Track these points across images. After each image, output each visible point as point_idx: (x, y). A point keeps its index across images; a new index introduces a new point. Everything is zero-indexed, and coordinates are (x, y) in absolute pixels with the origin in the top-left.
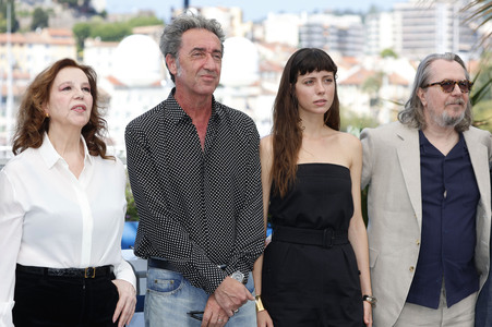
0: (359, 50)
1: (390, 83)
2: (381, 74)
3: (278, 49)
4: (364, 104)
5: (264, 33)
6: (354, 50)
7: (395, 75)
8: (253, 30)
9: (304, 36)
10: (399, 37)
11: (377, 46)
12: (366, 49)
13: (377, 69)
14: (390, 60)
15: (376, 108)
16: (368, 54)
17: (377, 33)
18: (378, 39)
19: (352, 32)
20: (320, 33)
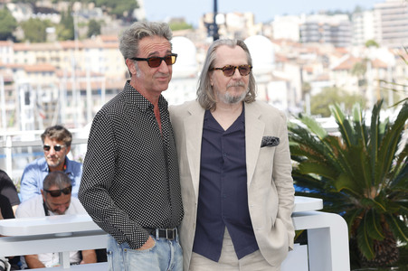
0: (348, 42)
1: (373, 67)
2: (366, 60)
3: (284, 43)
4: (354, 85)
5: (272, 31)
6: (344, 42)
7: (377, 60)
8: (263, 30)
9: (304, 33)
10: (380, 30)
11: (363, 38)
12: (353, 41)
13: (363, 56)
14: (373, 49)
15: (363, 87)
16: (356, 45)
17: (362, 28)
18: (362, 33)
19: (342, 28)
20: (316, 30)
